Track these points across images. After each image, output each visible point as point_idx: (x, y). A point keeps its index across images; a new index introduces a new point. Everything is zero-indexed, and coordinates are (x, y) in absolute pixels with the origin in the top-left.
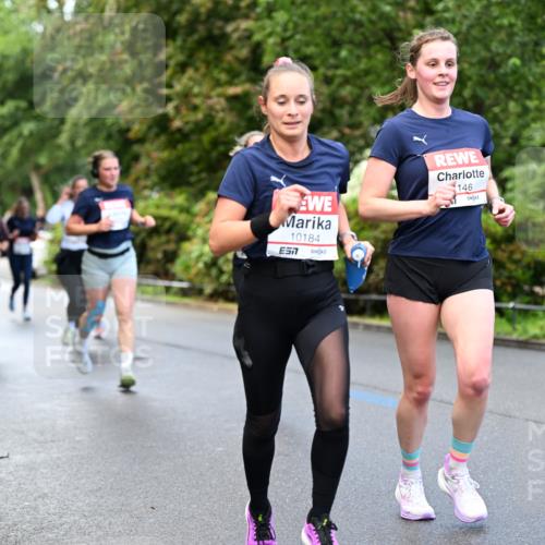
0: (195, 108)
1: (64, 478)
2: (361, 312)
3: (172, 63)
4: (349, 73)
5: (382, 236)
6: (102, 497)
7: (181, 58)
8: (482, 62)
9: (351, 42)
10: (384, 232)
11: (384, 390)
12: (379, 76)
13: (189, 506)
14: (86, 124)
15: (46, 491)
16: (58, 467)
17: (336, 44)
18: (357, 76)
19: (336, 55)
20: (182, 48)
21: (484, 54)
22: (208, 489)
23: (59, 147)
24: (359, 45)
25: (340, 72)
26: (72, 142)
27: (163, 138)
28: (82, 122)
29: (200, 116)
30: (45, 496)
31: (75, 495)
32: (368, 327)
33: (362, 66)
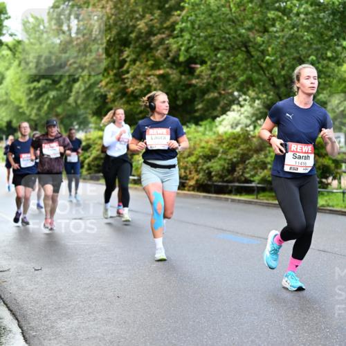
0: (141, 82)
1: (71, 281)
2: (230, 192)
3: (128, 59)
4: (224, 65)
5: (241, 152)
6: (91, 291)
7: (133, 56)
8: (294, 59)
9: (224, 48)
10: (242, 150)
11: (242, 234)
12: (240, 66)
13: (138, 296)
14: (83, 92)
15: (61, 288)
16: (68, 275)
17: (217, 49)
18: (228, 66)
19: (216, 55)
20: (133, 52)
21: (295, 55)
22: (148, 287)
23: (69, 105)
24: (229, 50)
25: (219, 64)
26: (76, 102)
27: (124, 99)
28: (81, 91)
29: (143, 86)
30: (61, 290)
31: (77, 290)
32: (233, 201)
33: (231, 61)
